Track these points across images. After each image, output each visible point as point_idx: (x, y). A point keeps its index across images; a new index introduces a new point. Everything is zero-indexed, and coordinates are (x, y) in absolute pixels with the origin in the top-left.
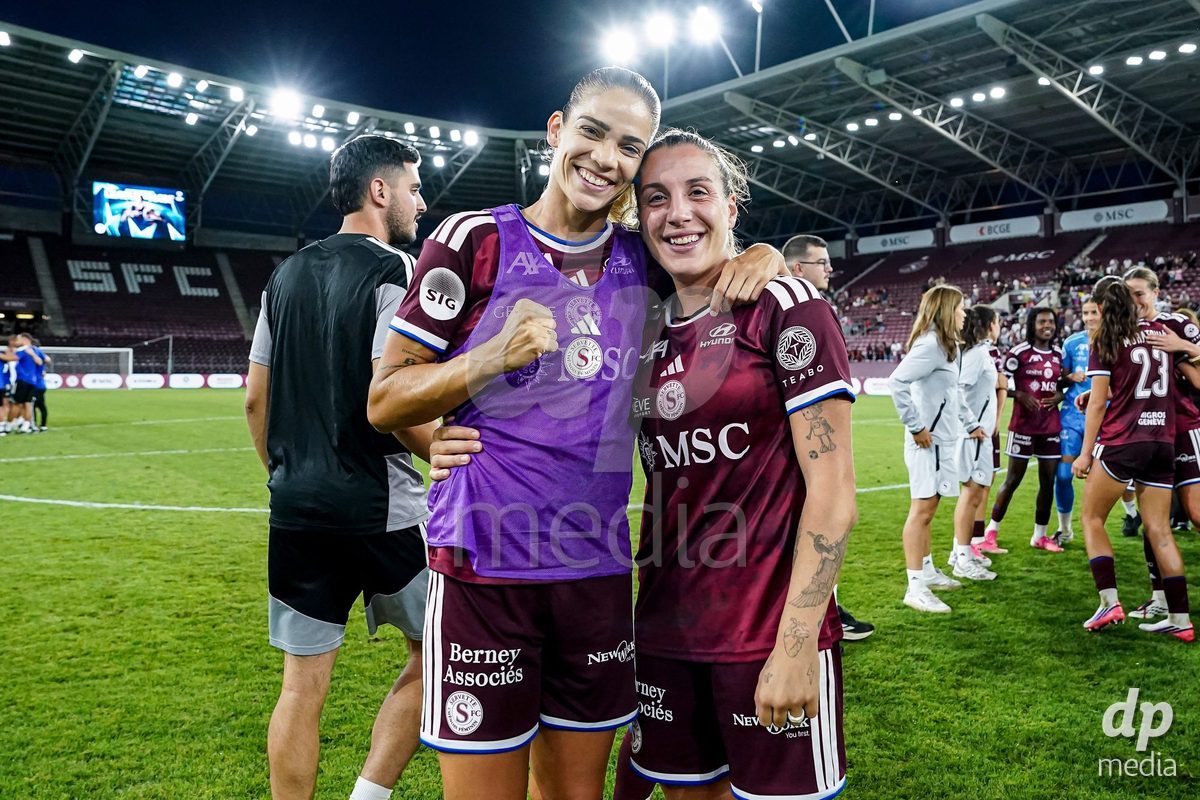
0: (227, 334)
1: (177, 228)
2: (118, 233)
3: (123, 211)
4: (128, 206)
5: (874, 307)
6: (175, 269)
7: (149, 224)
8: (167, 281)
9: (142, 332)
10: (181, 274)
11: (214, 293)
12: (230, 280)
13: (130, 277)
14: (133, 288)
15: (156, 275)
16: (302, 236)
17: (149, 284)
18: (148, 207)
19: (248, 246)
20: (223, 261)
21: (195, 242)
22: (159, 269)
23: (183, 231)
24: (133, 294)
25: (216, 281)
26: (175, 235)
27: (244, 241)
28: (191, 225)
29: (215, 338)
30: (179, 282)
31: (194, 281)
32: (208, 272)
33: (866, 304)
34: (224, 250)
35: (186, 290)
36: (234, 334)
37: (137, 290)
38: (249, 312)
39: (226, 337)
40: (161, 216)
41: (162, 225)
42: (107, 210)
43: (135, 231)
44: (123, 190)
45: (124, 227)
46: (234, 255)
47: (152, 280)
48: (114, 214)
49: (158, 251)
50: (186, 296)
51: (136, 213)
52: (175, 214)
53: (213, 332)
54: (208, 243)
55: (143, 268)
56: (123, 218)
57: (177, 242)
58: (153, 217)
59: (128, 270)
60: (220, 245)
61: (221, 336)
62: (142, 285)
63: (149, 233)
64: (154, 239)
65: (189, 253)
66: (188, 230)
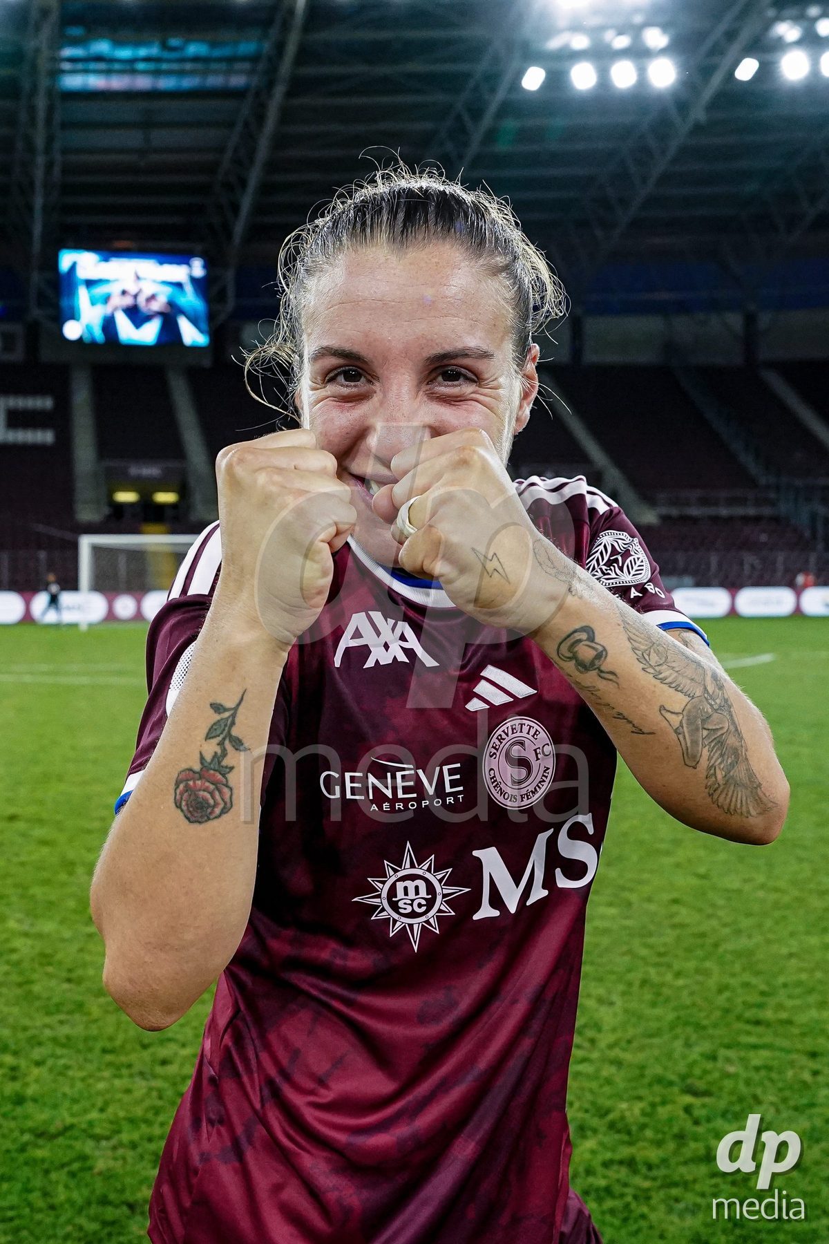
1: (194, 321)
2: (99, 336)
3: (107, 299)
4: (115, 289)
18: (148, 290)
23: (204, 326)
28: (217, 316)
40: (171, 304)
42: (83, 296)
44: (106, 260)
48: (93, 304)
51: (128, 301)
52: (190, 299)
56: (108, 310)
58: (156, 306)
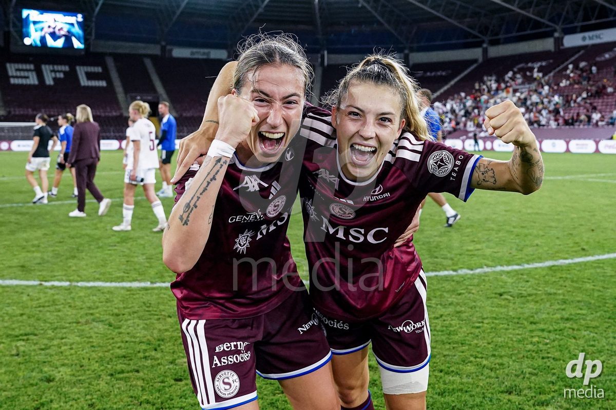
0: (111, 112)
1: (78, 39)
2: (39, 43)
3: (42, 29)
4: (45, 25)
5: (576, 86)
6: (78, 68)
7: (59, 37)
8: (72, 76)
9: (54, 112)
10: (81, 71)
11: (103, 84)
12: (114, 75)
13: (47, 73)
14: (49, 81)
15: (65, 73)
16: (163, 43)
17: (60, 79)
18: (59, 26)
19: (127, 51)
20: (110, 62)
21: (92, 49)
22: (67, 68)
23: (83, 41)
24: (50, 86)
25: (104, 76)
26: (77, 44)
27: (125, 48)
28: (88, 37)
29: (103, 115)
30: (80, 77)
31: (90, 76)
32: (99, 69)
33: (570, 84)
34: (110, 54)
35: (84, 82)
36: (115, 112)
37: (52, 83)
38: (126, 96)
39: (110, 115)
40: (69, 32)
41: (68, 37)
42: (32, 28)
43: (50, 42)
44: (42, 13)
45: (43, 39)
46: (117, 57)
47: (61, 75)
49: (66, 55)
50: (84, 87)
51: (51, 30)
52: (77, 30)
53: (101, 111)
54: (100, 50)
55: (56, 67)
56: (42, 34)
57: (78, 50)
58: (63, 32)
59: (46, 69)
60: (108, 51)
61: (107, 114)
62: (55, 79)
63: (60, 43)
64: (63, 48)
65: (86, 57)
66: (86, 40)
